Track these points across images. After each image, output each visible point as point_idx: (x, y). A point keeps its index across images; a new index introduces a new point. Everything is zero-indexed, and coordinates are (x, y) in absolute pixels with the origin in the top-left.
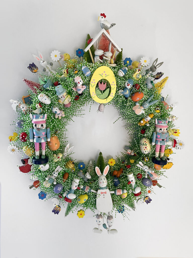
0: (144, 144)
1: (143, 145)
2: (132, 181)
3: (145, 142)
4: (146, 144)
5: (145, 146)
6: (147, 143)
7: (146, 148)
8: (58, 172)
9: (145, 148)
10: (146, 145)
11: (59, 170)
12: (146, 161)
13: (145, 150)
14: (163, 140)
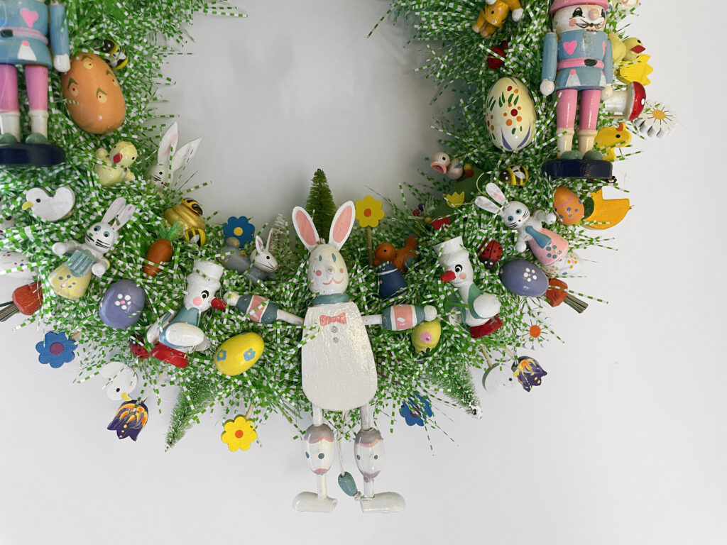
0: (507, 98)
1: (501, 105)
2: (457, 270)
3: (510, 88)
4: (512, 95)
5: (510, 105)
6: (517, 91)
7: (514, 113)
8: (118, 224)
9: (510, 116)
10: (515, 103)
11: (119, 218)
12: (518, 180)
13: (509, 123)
14: (590, 63)
